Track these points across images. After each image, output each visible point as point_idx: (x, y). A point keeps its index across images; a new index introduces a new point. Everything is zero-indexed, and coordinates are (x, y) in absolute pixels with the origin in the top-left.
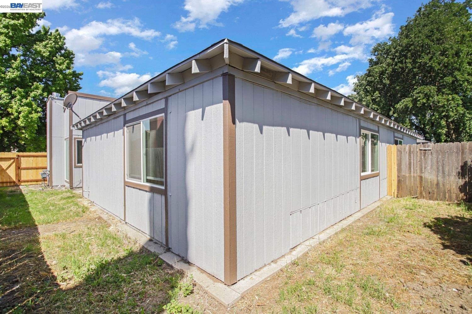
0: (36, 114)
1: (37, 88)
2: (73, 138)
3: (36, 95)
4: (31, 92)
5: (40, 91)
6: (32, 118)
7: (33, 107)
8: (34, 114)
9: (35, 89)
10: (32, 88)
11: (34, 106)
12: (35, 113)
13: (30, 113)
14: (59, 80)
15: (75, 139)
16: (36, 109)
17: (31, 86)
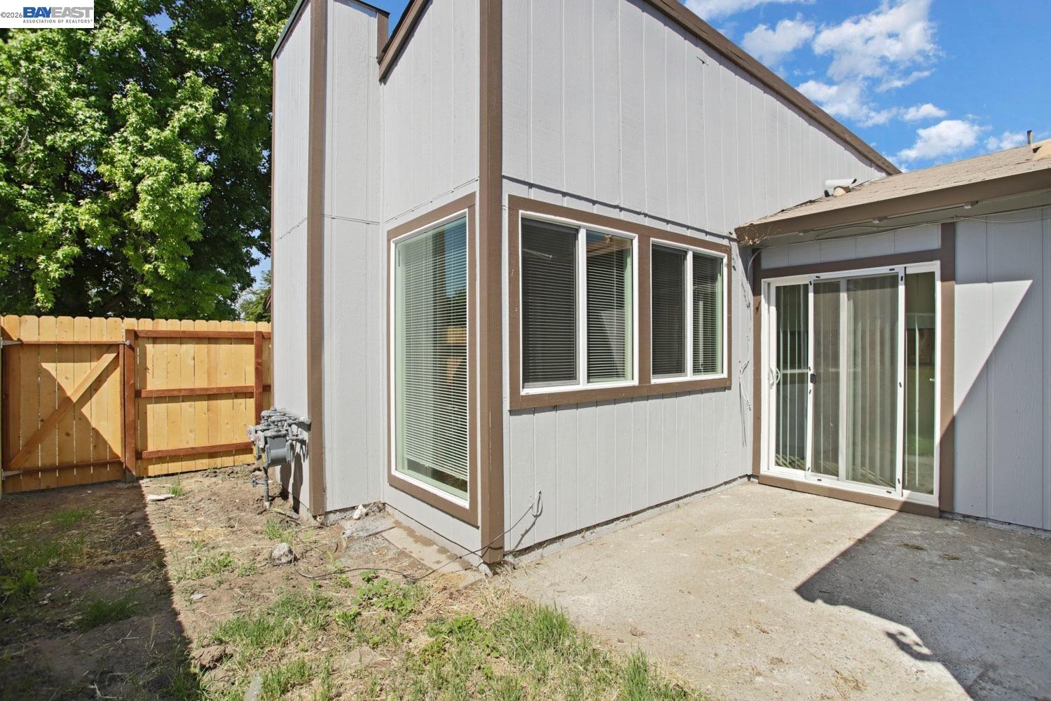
0: (194, 185)
1: (195, 96)
2: (505, 202)
3: (193, 122)
4: (177, 108)
5: (204, 107)
6: (179, 198)
7: (185, 157)
8: (187, 185)
9: (190, 99)
10: (179, 95)
11: (188, 154)
12: (190, 180)
13: (174, 180)
14: (260, 83)
15: (516, 202)
16: (194, 166)
17: (175, 89)
